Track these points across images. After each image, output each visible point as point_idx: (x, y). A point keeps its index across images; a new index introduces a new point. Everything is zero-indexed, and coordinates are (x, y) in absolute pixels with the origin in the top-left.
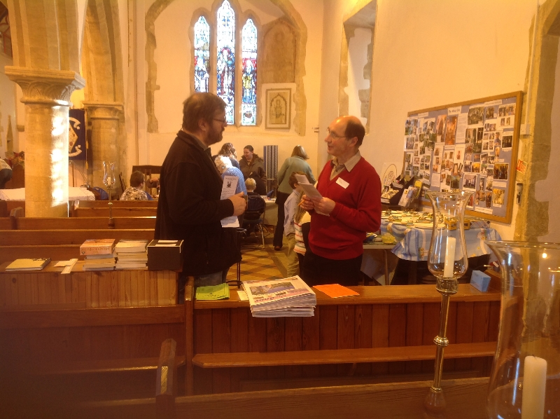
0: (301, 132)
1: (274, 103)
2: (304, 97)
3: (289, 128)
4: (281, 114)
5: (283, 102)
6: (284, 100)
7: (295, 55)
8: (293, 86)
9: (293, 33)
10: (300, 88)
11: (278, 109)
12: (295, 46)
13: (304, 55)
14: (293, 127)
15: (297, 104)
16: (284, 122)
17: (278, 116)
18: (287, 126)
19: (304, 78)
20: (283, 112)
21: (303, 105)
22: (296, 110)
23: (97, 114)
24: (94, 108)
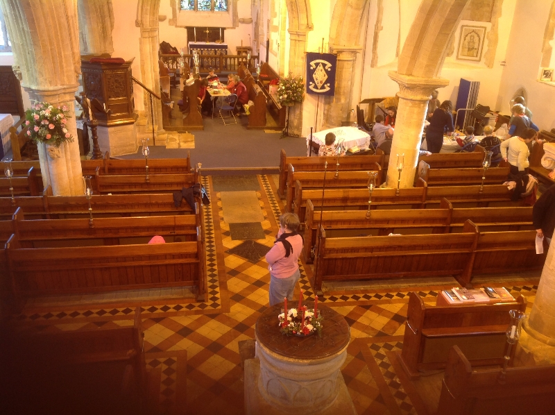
0: (490, 65)
1: (468, 38)
2: (497, 35)
3: (480, 60)
4: (473, 48)
5: (476, 39)
6: (478, 36)
8: (488, 25)
10: (495, 28)
11: (471, 44)
14: (483, 60)
15: (490, 41)
16: (475, 55)
17: (469, 49)
19: (499, 19)
20: (476, 46)
21: (494, 42)
22: (489, 46)
23: (342, 57)
24: (340, 52)
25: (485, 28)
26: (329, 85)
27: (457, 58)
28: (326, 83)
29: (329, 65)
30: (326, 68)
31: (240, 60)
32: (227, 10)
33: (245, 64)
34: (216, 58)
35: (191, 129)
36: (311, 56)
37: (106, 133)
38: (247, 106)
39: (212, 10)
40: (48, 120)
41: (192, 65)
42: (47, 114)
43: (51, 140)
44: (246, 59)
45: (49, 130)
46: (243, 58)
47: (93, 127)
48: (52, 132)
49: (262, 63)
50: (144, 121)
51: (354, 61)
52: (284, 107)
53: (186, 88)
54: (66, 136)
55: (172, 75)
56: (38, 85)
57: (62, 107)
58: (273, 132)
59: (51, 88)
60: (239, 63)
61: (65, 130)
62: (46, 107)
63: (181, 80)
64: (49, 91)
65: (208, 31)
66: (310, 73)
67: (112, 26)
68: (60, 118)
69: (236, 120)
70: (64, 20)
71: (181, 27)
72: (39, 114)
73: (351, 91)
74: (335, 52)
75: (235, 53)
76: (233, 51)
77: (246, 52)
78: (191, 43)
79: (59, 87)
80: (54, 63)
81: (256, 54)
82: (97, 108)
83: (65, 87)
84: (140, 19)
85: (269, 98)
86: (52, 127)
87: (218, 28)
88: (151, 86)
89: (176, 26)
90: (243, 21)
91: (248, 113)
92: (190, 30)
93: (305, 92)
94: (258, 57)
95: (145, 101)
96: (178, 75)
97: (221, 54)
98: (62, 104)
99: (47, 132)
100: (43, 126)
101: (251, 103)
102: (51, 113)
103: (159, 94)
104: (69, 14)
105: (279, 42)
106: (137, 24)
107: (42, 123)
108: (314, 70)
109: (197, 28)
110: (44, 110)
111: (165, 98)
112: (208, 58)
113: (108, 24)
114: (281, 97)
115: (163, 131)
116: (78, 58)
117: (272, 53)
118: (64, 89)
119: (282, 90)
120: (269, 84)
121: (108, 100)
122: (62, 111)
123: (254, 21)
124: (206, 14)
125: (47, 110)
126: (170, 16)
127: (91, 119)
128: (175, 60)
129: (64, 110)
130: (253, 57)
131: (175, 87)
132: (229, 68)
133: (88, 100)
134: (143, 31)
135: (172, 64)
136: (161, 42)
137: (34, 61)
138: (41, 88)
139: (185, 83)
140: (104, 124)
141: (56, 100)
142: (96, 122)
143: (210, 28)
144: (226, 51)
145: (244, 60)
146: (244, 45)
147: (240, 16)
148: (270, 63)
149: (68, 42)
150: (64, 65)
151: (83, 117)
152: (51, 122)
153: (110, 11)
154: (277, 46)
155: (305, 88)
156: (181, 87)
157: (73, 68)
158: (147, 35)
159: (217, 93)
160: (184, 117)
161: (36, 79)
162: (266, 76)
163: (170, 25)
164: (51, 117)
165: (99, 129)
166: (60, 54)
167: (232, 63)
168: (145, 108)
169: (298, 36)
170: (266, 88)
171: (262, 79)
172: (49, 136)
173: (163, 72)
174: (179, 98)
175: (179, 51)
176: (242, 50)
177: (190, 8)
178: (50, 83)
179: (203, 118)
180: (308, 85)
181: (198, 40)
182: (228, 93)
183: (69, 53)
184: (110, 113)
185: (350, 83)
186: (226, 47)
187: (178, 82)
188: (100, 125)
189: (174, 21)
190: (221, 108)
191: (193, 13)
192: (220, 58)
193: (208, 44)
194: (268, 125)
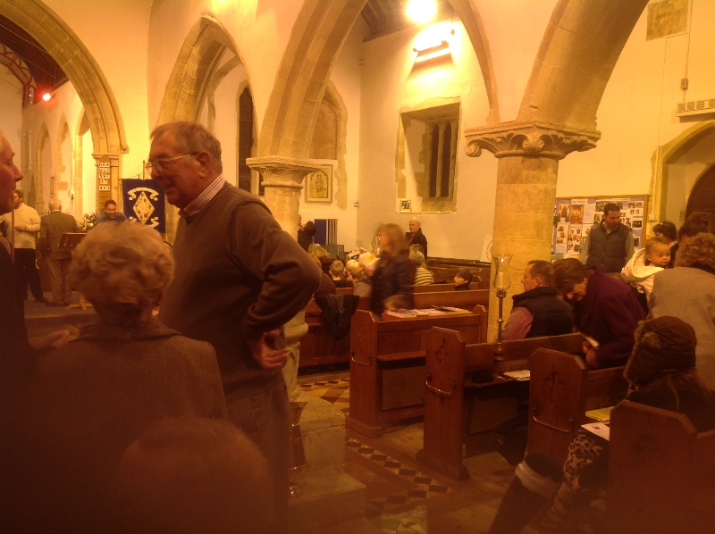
0: (342, 206)
1: (315, 177)
2: (346, 174)
3: (331, 202)
4: (322, 189)
5: (324, 178)
6: (326, 175)
7: (337, 133)
8: (335, 163)
9: (335, 113)
10: (341, 165)
11: (319, 184)
12: (337, 126)
13: (345, 134)
14: (335, 201)
15: (339, 180)
16: (325, 196)
17: (320, 190)
18: (328, 200)
19: (345, 156)
20: (325, 186)
21: (343, 180)
22: (338, 185)
25: (332, 166)
26: (157, 218)
27: (306, 201)
29: (155, 193)
30: (151, 197)
36: (128, 184)
66: (129, 205)
108: (135, 200)
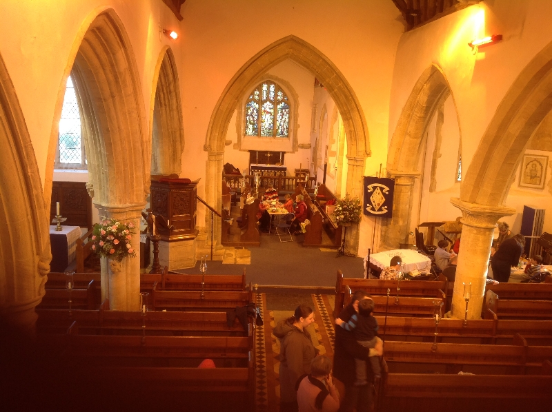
1: (529, 166)
3: (543, 188)
4: (536, 176)
5: (539, 167)
11: (533, 172)
14: (547, 188)
16: (538, 182)
17: (532, 177)
18: (541, 186)
20: (539, 175)
23: (399, 181)
24: (398, 177)
25: (548, 157)
26: (386, 207)
27: (519, 185)
28: (383, 205)
29: (387, 189)
30: (384, 191)
31: (298, 181)
32: (288, 136)
33: (303, 184)
34: (275, 179)
35: (248, 245)
36: (368, 180)
37: (167, 248)
38: (303, 225)
39: (274, 136)
40: (114, 235)
41: (253, 185)
42: (114, 229)
43: (114, 255)
44: (304, 179)
45: (114, 245)
46: (301, 179)
47: (156, 242)
48: (116, 247)
49: (319, 184)
50: (204, 237)
51: (412, 185)
52: (340, 227)
53: (246, 206)
54: (129, 251)
55: (233, 194)
56: (108, 202)
57: (128, 225)
58: (329, 250)
59: (120, 206)
60: (297, 184)
61: (128, 246)
62: (113, 223)
63: (242, 199)
64: (118, 208)
65: (269, 155)
66: (367, 196)
67: (182, 150)
68: (125, 234)
69: (292, 238)
70: (138, 145)
71: (244, 151)
72: (106, 230)
73: (409, 214)
74: (392, 177)
75: (293, 175)
76: (291, 173)
77: (304, 174)
78: (252, 165)
79: (128, 205)
80: (125, 183)
81: (314, 176)
82: (161, 224)
83: (134, 205)
84: (208, 144)
85: (326, 217)
86: (116, 242)
87: (279, 152)
88: (213, 205)
89: (240, 150)
90: (303, 147)
91: (304, 231)
92: (252, 153)
93: (362, 214)
94: (315, 179)
95: (206, 218)
96: (239, 194)
97: (281, 175)
98: (128, 221)
99: (111, 247)
100: (108, 241)
101: (307, 222)
102: (118, 229)
103: (220, 212)
104: (144, 140)
105: (336, 166)
106: (205, 149)
107: (108, 238)
108: (372, 193)
109: (259, 152)
110: (111, 226)
111: (225, 215)
112: (267, 178)
113: (179, 148)
114: (338, 218)
115: (222, 246)
116: (148, 179)
117: (329, 175)
118: (132, 207)
119: (338, 211)
120: (325, 204)
121: (172, 217)
122: (127, 228)
123: (313, 146)
124: (268, 140)
125: (114, 226)
126: (235, 141)
127: (154, 233)
128: (236, 180)
129: (130, 226)
130: (311, 179)
131: (235, 205)
132: (287, 188)
133: (154, 216)
134: (210, 155)
135: (235, 183)
136: (225, 164)
137: (107, 181)
138: (112, 205)
139: (245, 202)
140: (166, 238)
141: (123, 217)
142: (159, 237)
143: (271, 152)
144: (285, 173)
145: (302, 181)
146: (303, 168)
147: (300, 142)
148: (328, 185)
149: (140, 164)
150: (135, 184)
151: (148, 232)
152: (117, 237)
153: (181, 136)
154: (334, 169)
155: (362, 210)
156: (241, 205)
157: (142, 188)
158: (213, 158)
159: (274, 212)
160: (242, 233)
161: (107, 197)
162: (323, 196)
163: (234, 148)
164: (117, 233)
165: (161, 244)
166: (132, 175)
167: (291, 183)
168: (206, 225)
169: (356, 161)
170: (322, 208)
171: (318, 199)
172: (113, 251)
173: (225, 190)
174: (239, 215)
175: (241, 172)
176: (301, 172)
177: (254, 134)
178: (120, 201)
179: (260, 235)
180: (365, 206)
181: (259, 163)
182: (286, 212)
183: (140, 174)
184: (173, 228)
185: (408, 207)
186: (285, 169)
187: (239, 200)
188: (162, 240)
189: (238, 146)
190: (279, 225)
191: (256, 139)
192: (279, 179)
193: (268, 166)
194: (324, 243)
